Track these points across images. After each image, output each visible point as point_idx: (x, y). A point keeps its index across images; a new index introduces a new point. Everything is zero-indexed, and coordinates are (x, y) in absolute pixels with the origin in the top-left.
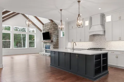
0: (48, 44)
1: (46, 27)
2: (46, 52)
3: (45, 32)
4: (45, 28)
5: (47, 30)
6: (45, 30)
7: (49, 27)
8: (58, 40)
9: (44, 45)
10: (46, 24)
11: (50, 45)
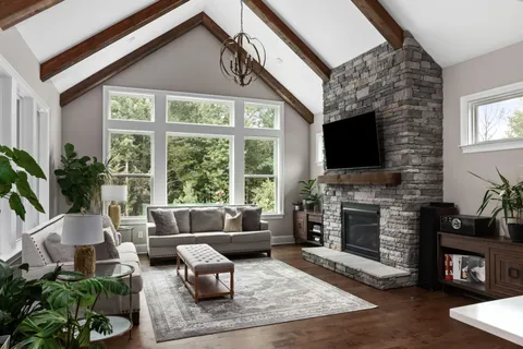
0: (363, 197)
1: (350, 87)
2: (344, 249)
3: (339, 118)
4: (339, 91)
5: (356, 101)
6: (341, 105)
7: (373, 80)
8: (438, 167)
9: (334, 199)
10: (344, 66)
11: (379, 200)
